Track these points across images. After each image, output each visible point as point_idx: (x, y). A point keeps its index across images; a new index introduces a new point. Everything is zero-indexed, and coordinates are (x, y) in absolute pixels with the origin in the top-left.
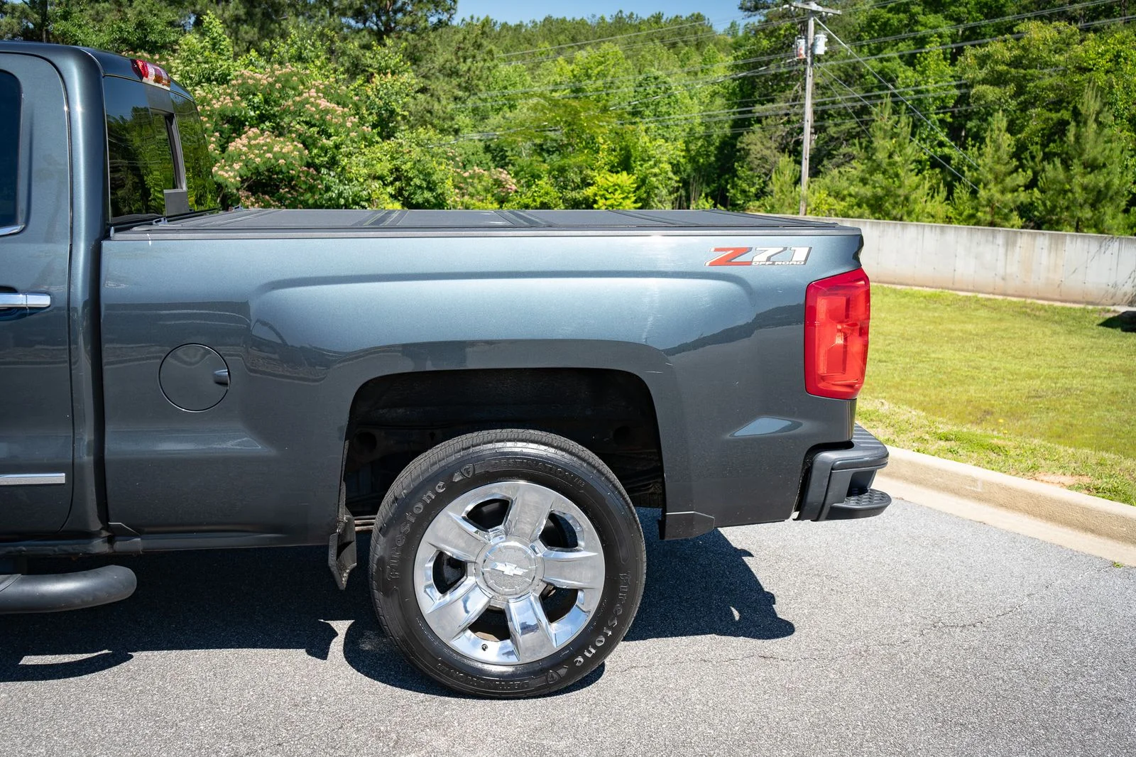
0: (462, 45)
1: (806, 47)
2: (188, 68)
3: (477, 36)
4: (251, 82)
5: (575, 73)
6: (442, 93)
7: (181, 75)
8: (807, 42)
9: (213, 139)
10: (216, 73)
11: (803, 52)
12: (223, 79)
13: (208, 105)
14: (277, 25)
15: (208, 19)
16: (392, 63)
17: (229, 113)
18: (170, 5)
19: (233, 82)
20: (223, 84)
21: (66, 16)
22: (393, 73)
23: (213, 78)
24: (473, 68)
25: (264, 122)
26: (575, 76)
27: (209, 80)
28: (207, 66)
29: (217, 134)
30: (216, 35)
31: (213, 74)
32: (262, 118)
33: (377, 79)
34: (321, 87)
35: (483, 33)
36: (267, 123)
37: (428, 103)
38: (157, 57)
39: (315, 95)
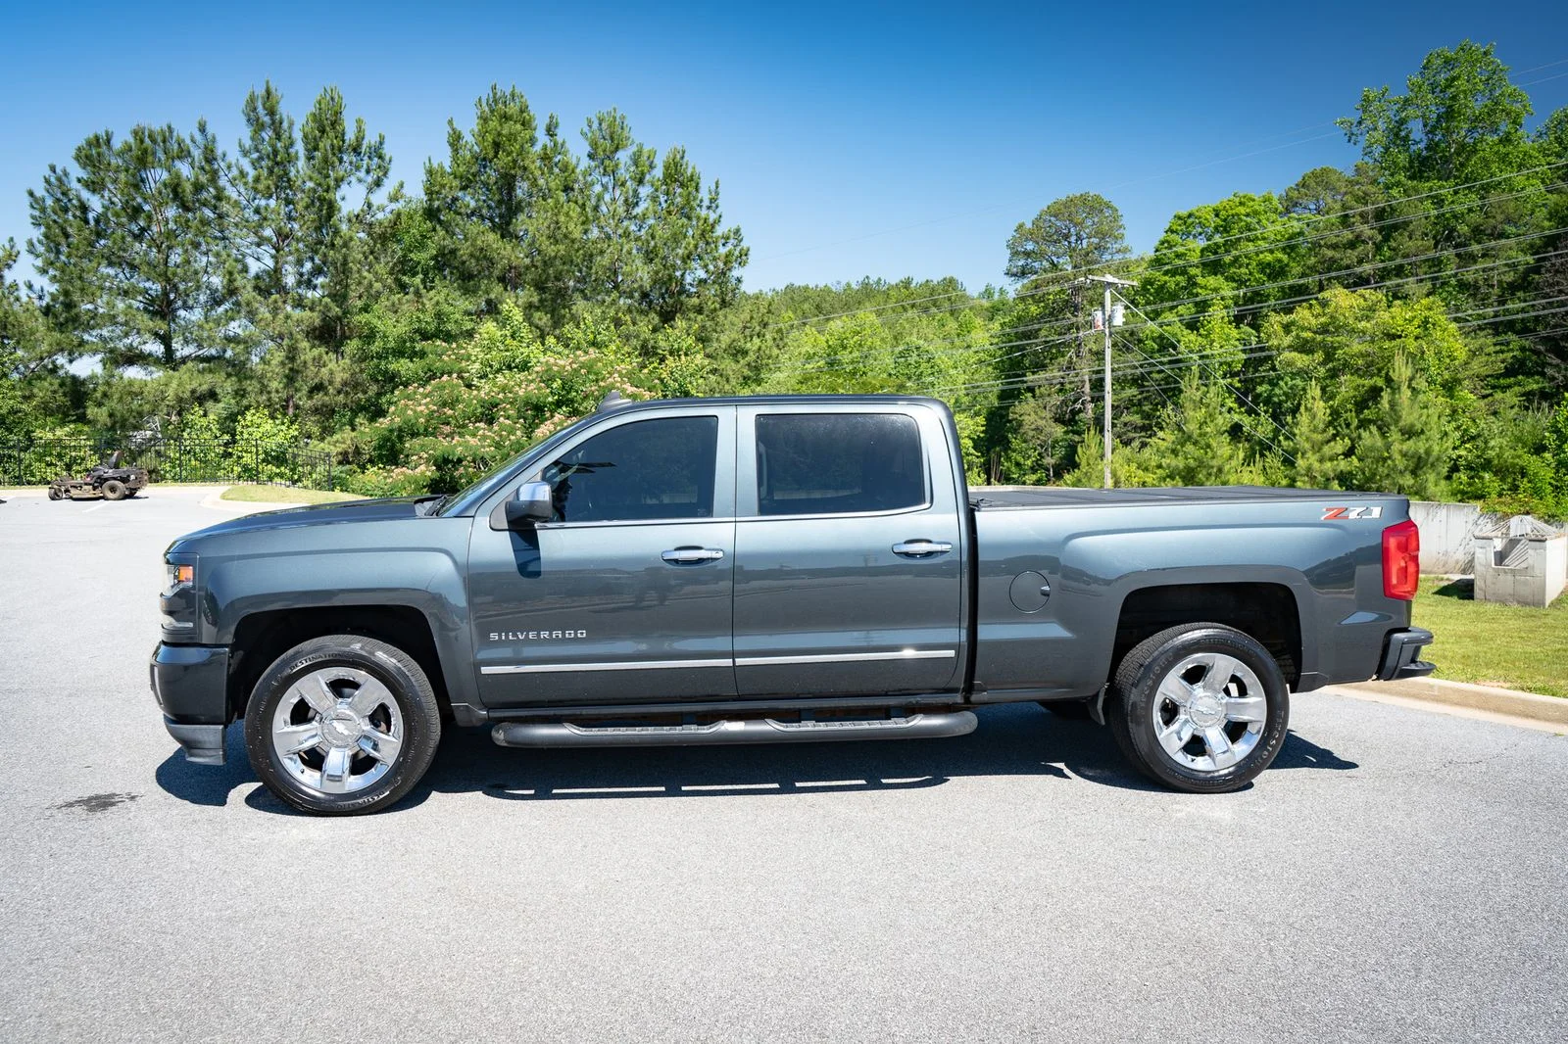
0: (748, 325)
1: (1104, 319)
2: (489, 356)
3: (763, 315)
4: (555, 368)
5: (830, 343)
6: (731, 373)
7: (482, 363)
8: (1104, 314)
9: (518, 425)
10: (517, 360)
11: (1100, 323)
12: (525, 367)
13: (510, 393)
14: (567, 310)
15: (507, 308)
16: (685, 346)
17: (534, 401)
18: (465, 294)
19: (536, 369)
20: (524, 371)
21: (366, 309)
22: (686, 355)
23: (513, 365)
24: (763, 348)
25: (560, 408)
26: (829, 347)
27: (510, 368)
28: (508, 354)
29: (522, 421)
30: (516, 323)
31: (514, 361)
32: (559, 404)
33: (670, 360)
34: (624, 372)
35: (769, 312)
36: (564, 409)
37: (718, 383)
38: (454, 345)
39: (619, 379)
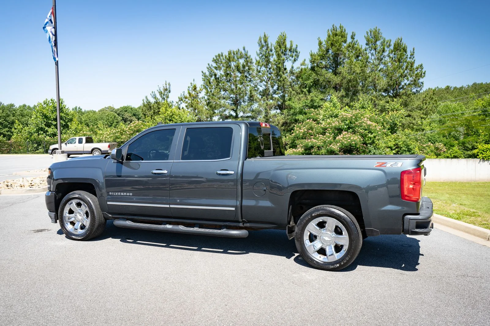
0: (425, 99)
2: (325, 113)
3: (431, 95)
4: (345, 116)
5: (483, 104)
6: (416, 117)
7: (323, 116)
9: (331, 136)
10: (334, 114)
12: (336, 116)
13: (331, 125)
14: (356, 97)
15: (332, 97)
16: (396, 107)
17: (337, 127)
18: (322, 93)
19: (339, 117)
20: (336, 117)
21: (290, 100)
22: (396, 110)
23: (333, 116)
24: (428, 107)
25: (349, 129)
26: (483, 106)
27: (332, 117)
28: (331, 112)
29: (333, 134)
30: (334, 102)
31: (333, 115)
32: (349, 128)
33: (390, 113)
34: (369, 117)
35: (434, 94)
36: (351, 130)
37: (410, 120)
38: (316, 110)
39: (366, 120)
